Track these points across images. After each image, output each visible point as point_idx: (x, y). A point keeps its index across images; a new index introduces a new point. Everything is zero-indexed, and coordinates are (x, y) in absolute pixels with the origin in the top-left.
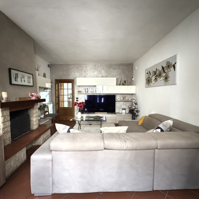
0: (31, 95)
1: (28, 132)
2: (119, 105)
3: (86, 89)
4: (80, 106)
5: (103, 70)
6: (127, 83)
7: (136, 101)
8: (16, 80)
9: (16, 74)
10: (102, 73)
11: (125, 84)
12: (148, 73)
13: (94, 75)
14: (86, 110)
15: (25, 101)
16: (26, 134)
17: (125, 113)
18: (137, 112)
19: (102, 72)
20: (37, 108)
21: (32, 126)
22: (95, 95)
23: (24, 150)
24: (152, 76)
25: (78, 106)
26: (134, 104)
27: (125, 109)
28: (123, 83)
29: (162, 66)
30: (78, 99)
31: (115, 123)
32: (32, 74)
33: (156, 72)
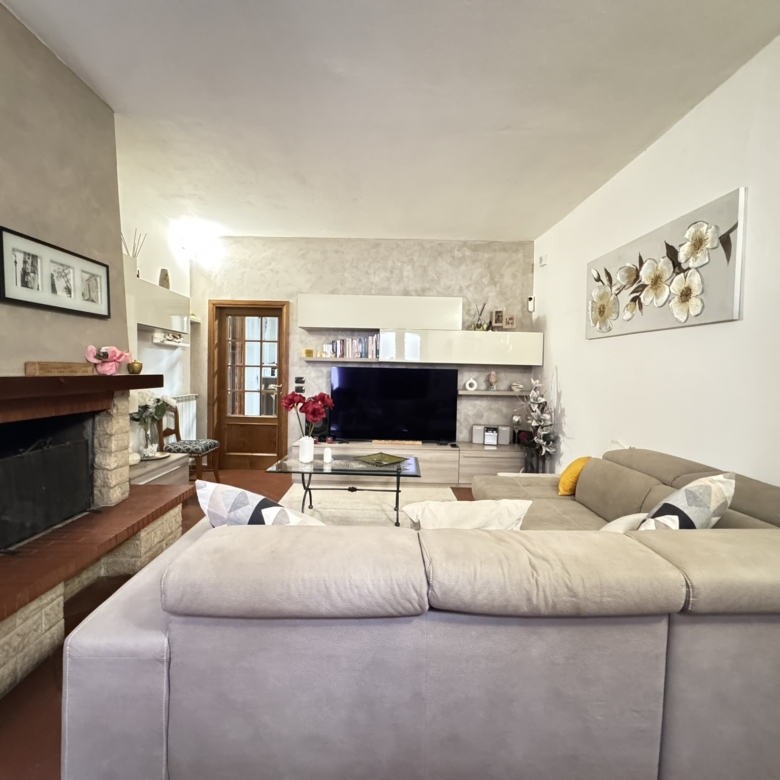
0: (98, 356)
1: (79, 516)
2: (470, 413)
3: (338, 342)
4: (310, 409)
5: (409, 268)
6: (508, 323)
7: (542, 396)
8: (25, 284)
9: (29, 254)
10: (405, 280)
11: (499, 324)
12: (598, 279)
13: (372, 283)
14: (332, 429)
15: (65, 377)
16: (67, 525)
17: (498, 445)
18: (548, 443)
19: (405, 274)
20: (122, 414)
21: (100, 491)
22: (374, 366)
23: (53, 600)
24: (620, 290)
25: (301, 409)
26: (535, 408)
27: (495, 429)
28: (491, 323)
29: (667, 245)
30: (303, 382)
31: (454, 486)
32: (106, 263)
33: (638, 272)
